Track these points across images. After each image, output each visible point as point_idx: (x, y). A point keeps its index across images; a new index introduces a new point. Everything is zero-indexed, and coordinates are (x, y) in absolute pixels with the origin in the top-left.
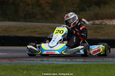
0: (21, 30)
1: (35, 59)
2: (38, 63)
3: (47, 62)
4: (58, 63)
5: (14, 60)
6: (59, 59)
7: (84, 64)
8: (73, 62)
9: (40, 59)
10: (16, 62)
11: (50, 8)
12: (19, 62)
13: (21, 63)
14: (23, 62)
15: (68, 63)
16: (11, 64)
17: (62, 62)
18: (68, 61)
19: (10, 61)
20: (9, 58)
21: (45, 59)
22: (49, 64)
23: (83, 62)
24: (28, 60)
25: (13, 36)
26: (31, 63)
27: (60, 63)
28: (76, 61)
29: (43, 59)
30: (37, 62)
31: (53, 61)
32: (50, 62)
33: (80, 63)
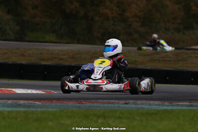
1: (117, 101)
3: (133, 106)
4: (150, 107)
5: (85, 101)
6: (151, 102)
7: (190, 110)
8: (173, 106)
9: (124, 102)
10: (88, 105)
11: (139, 24)
12: (91, 105)
13: (94, 106)
14: (98, 105)
15: (165, 108)
16: (80, 107)
17: (157, 106)
19: (79, 103)
20: (78, 99)
21: (131, 101)
22: (138, 109)
23: (188, 106)
24: (106, 103)
28: (178, 105)
29: (127, 101)
30: (119, 106)
31: (142, 104)
32: (139, 106)
33: (184, 108)
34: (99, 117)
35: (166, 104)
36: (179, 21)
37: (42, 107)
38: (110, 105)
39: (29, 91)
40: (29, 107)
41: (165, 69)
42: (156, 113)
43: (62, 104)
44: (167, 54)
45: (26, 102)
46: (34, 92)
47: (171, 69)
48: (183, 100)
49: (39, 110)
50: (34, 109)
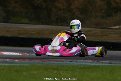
0: (53, 33)
1: (65, 60)
2: (68, 64)
3: (75, 63)
4: (86, 64)
5: (46, 60)
6: (86, 61)
7: (110, 66)
8: (99, 63)
10: (48, 62)
11: (79, 13)
12: (50, 62)
13: (52, 63)
14: (54, 62)
16: (42, 64)
17: (90, 63)
18: (95, 63)
19: (42, 61)
20: (41, 58)
21: (75, 60)
22: (78, 65)
23: (109, 63)
24: (59, 61)
25: (46, 38)
26: (61, 63)
27: (88, 64)
28: (103, 62)
29: (72, 60)
30: (66, 63)
31: (81, 62)
32: (79, 63)
33: (106, 65)
34: (54, 70)
35: (95, 62)
36: (104, 11)
37: (20, 63)
38: (61, 62)
39: (12, 53)
40: (11, 63)
41: (95, 40)
42: (89, 68)
43: (32, 62)
44: (96, 31)
45: (10, 60)
46: (15, 54)
47: (98, 41)
48: (106, 60)
49: (18, 65)
50: (14, 65)
